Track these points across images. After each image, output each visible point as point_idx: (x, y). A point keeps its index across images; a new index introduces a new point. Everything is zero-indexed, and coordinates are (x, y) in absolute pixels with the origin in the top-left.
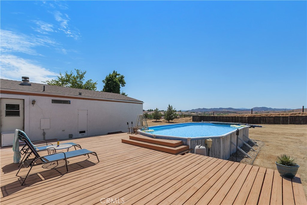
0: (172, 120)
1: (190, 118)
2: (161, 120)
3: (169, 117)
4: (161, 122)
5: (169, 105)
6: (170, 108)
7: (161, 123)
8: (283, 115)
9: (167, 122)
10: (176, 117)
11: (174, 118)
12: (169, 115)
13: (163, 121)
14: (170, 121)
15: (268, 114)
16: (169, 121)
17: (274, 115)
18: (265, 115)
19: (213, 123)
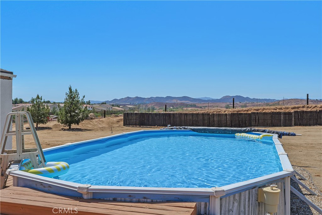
0: (77, 122)
1: (118, 118)
2: (49, 124)
3: (71, 116)
4: (49, 128)
5: (70, 89)
6: (72, 95)
7: (50, 131)
8: (281, 109)
9: (65, 130)
10: (87, 118)
11: (83, 120)
12: (70, 112)
13: (56, 126)
14: (73, 126)
15: (259, 108)
16: (70, 126)
17: (267, 109)
18: (255, 110)
19: (194, 130)
